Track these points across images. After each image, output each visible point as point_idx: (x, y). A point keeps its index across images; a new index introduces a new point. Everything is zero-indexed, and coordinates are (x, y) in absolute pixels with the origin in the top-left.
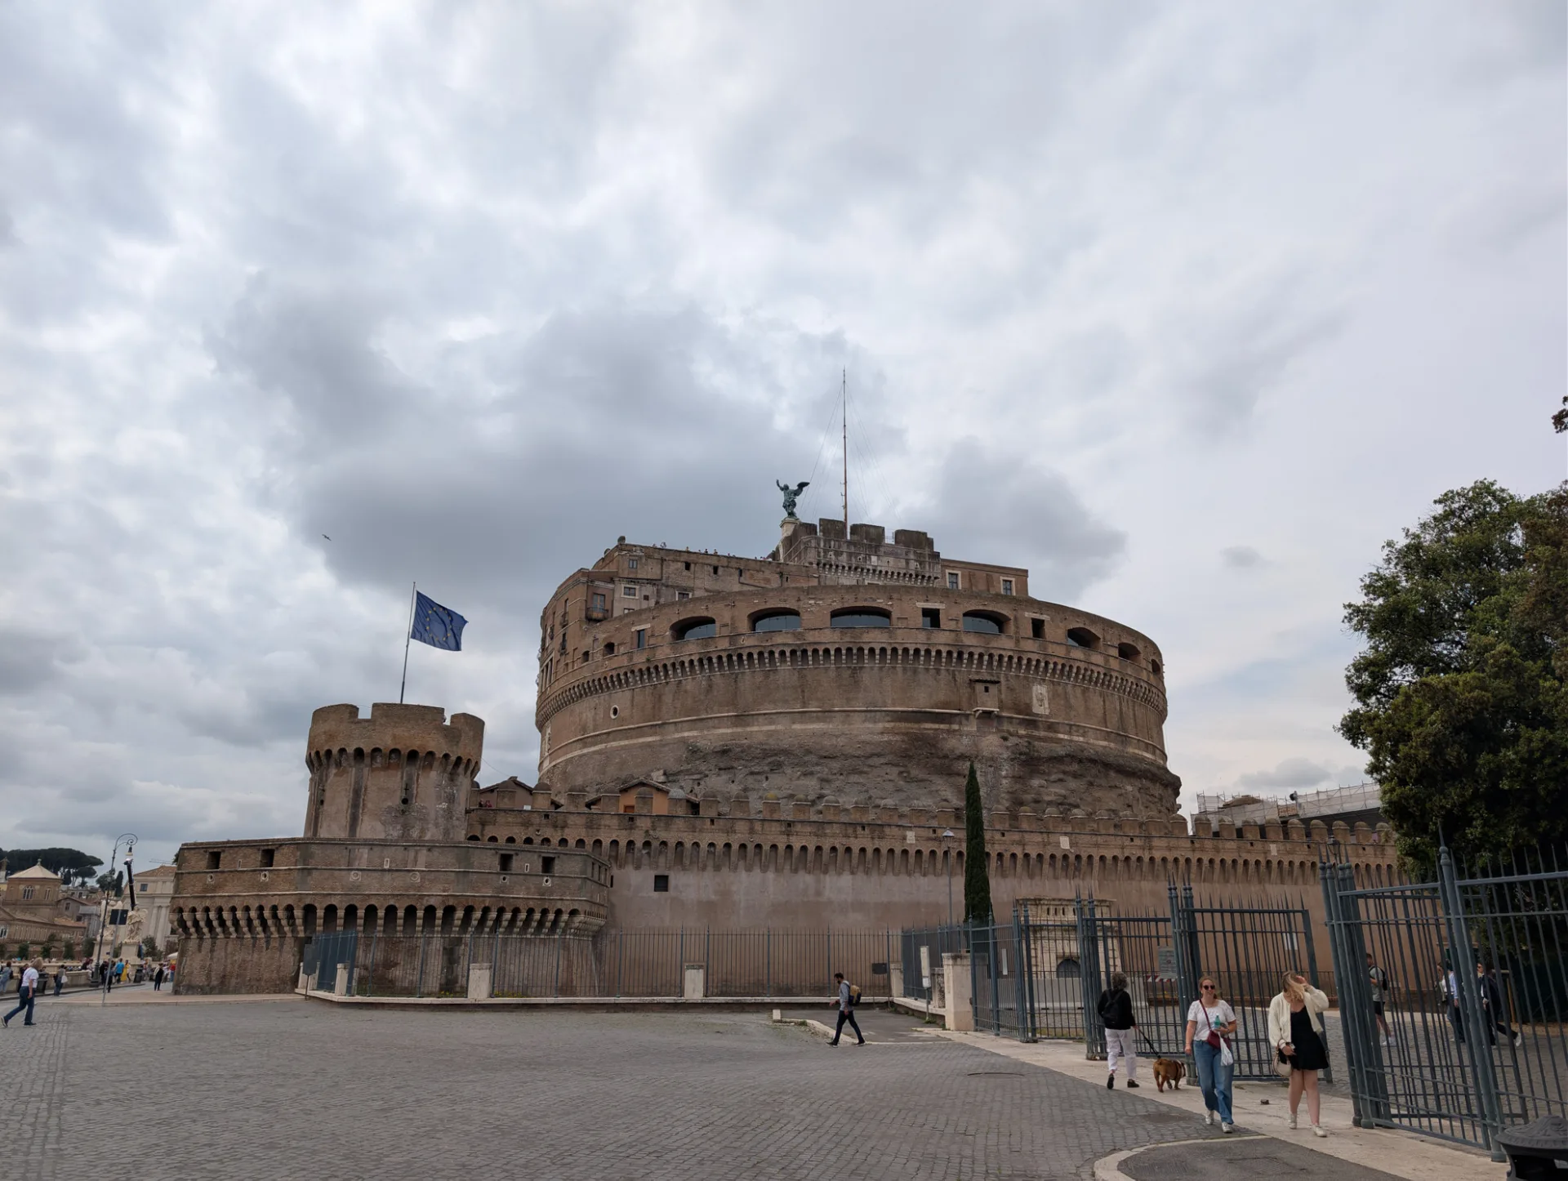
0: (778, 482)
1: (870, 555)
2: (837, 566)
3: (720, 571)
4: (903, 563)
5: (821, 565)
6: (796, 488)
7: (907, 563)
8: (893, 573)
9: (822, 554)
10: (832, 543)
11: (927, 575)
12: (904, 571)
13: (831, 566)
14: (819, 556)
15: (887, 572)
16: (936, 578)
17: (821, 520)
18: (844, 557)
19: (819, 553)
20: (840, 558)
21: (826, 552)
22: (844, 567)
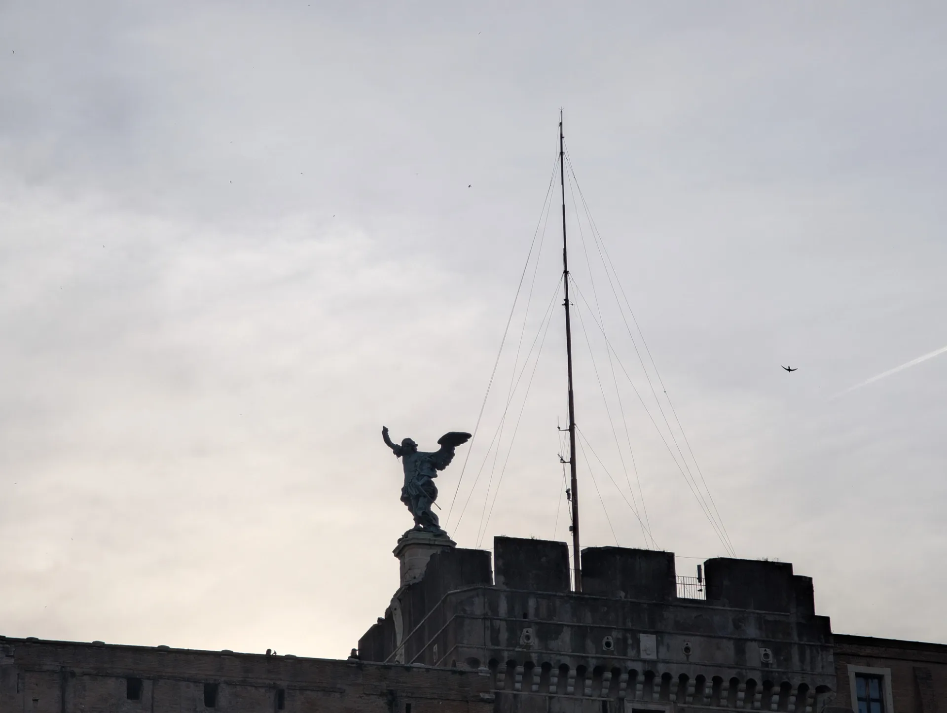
0: (385, 431)
1: (635, 634)
2: (546, 667)
3: (224, 697)
4: (728, 649)
5: (503, 666)
6: (437, 448)
7: (740, 650)
8: (700, 680)
9: (504, 636)
10: (532, 603)
11: (796, 681)
12: (733, 673)
13: (529, 666)
14: (495, 640)
15: (684, 678)
16: (821, 689)
17: (500, 541)
18: (565, 642)
19: (495, 633)
20: (553, 644)
21: (514, 629)
22: (564, 669)
